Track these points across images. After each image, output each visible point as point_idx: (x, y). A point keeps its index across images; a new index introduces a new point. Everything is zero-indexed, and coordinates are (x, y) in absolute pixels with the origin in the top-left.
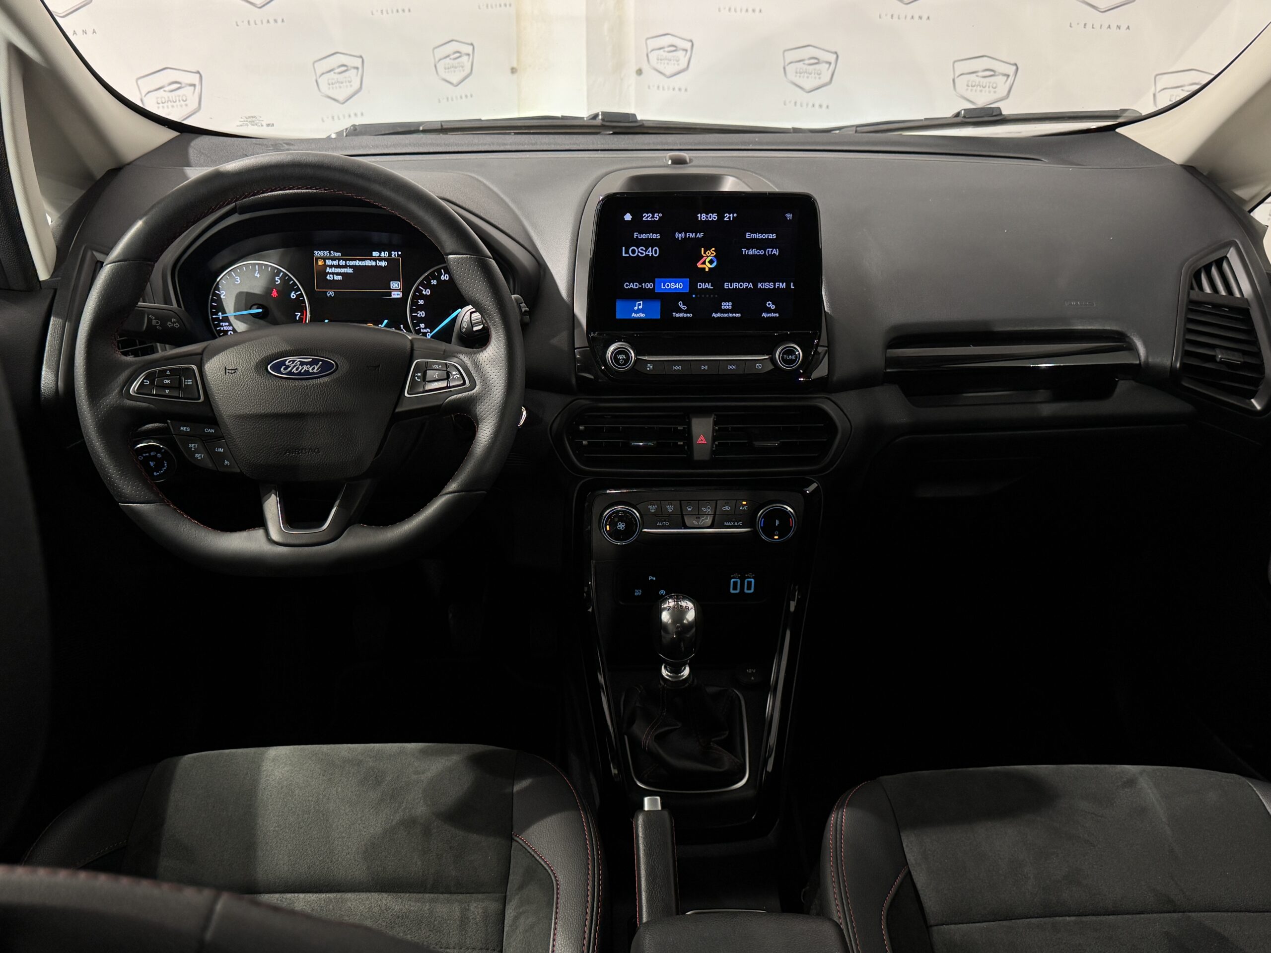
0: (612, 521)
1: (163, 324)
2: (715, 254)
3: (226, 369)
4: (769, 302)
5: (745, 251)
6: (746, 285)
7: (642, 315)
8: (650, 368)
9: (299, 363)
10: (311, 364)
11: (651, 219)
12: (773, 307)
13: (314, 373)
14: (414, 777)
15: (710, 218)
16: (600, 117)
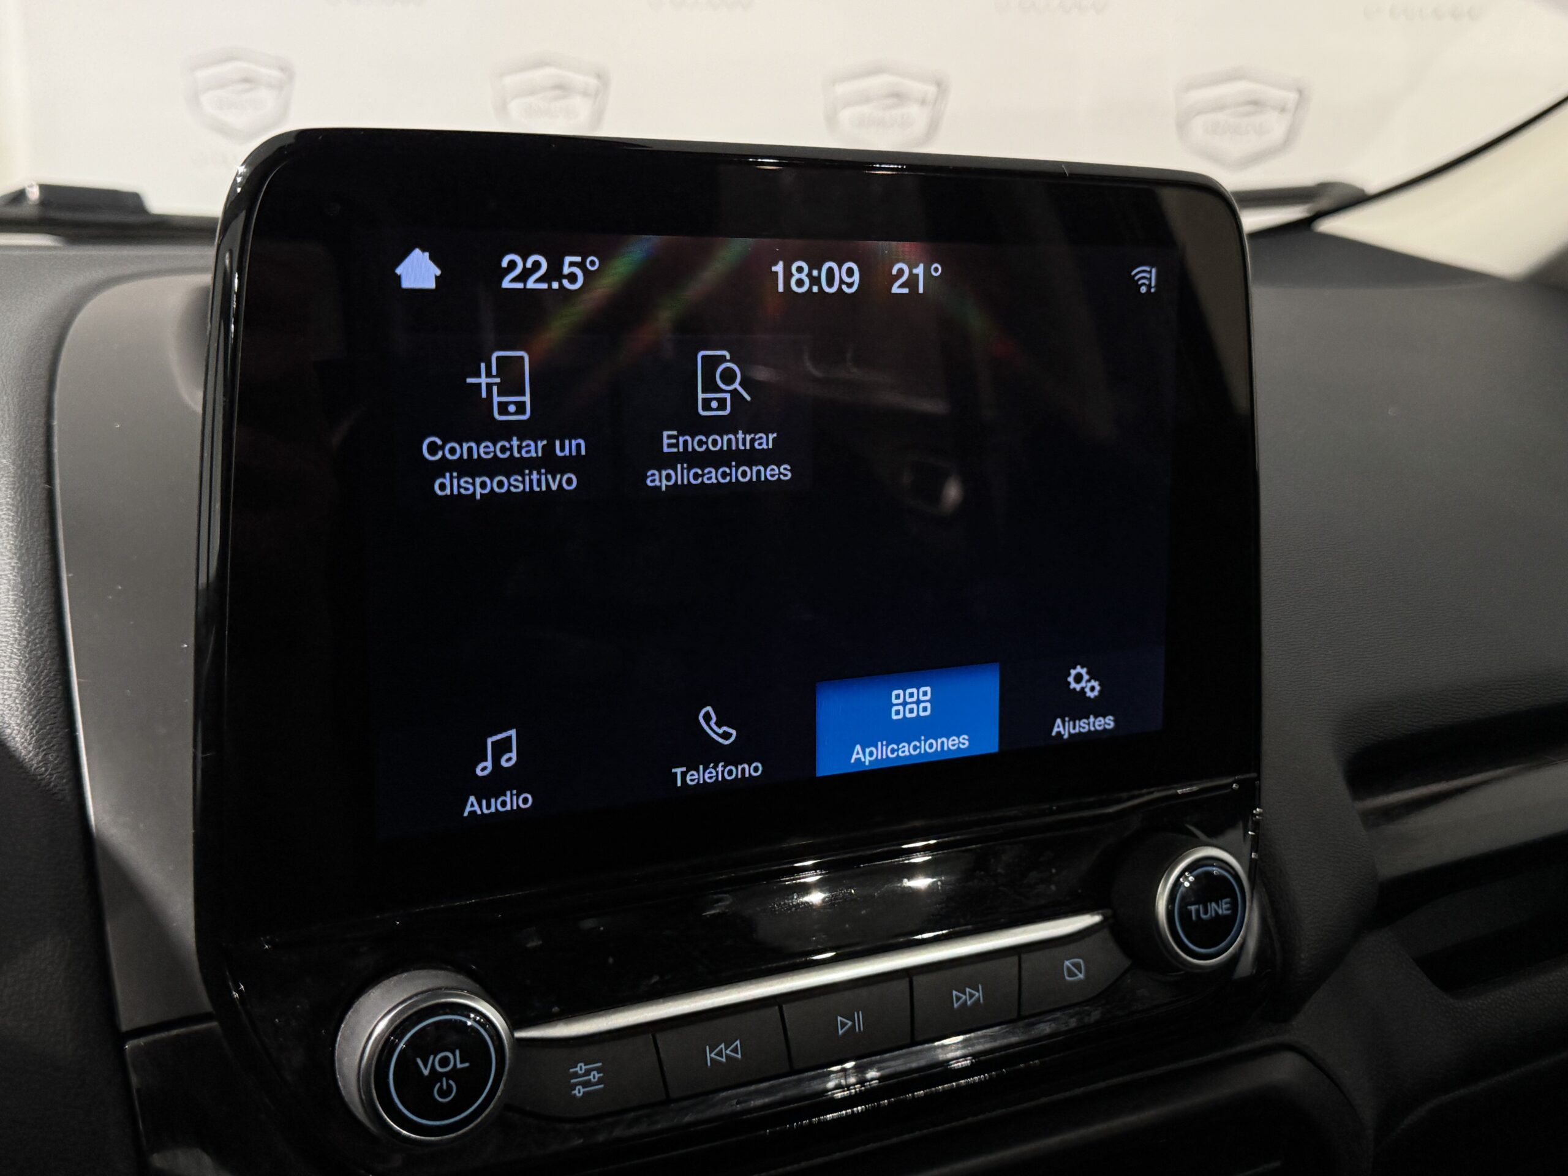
4: (1079, 669)
8: (587, 1085)
11: (544, 286)
12: (1092, 688)
15: (830, 283)
16: (34, 194)
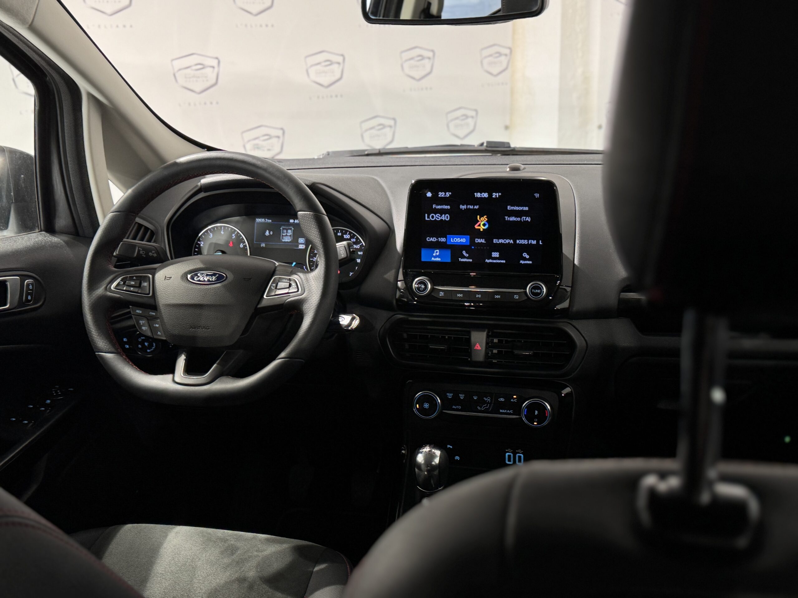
0: (421, 401)
1: (147, 254)
2: (487, 219)
3: (166, 277)
4: (525, 253)
5: (507, 218)
6: (508, 241)
7: (438, 259)
8: (442, 295)
9: (206, 275)
10: (212, 275)
11: (444, 196)
12: (528, 257)
13: (212, 281)
14: (255, 553)
15: (483, 196)
16: (485, 144)
